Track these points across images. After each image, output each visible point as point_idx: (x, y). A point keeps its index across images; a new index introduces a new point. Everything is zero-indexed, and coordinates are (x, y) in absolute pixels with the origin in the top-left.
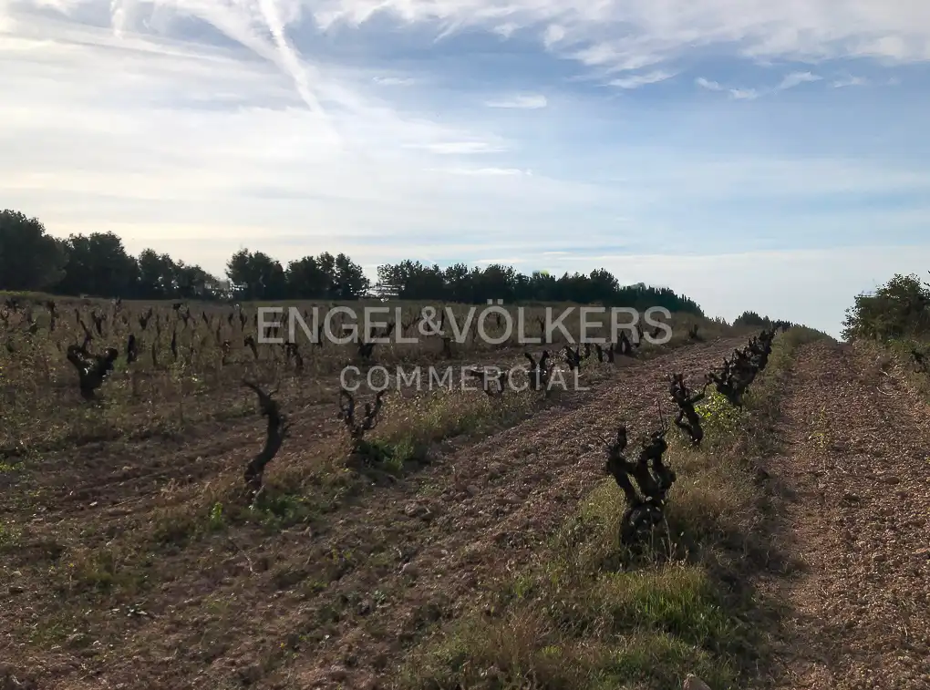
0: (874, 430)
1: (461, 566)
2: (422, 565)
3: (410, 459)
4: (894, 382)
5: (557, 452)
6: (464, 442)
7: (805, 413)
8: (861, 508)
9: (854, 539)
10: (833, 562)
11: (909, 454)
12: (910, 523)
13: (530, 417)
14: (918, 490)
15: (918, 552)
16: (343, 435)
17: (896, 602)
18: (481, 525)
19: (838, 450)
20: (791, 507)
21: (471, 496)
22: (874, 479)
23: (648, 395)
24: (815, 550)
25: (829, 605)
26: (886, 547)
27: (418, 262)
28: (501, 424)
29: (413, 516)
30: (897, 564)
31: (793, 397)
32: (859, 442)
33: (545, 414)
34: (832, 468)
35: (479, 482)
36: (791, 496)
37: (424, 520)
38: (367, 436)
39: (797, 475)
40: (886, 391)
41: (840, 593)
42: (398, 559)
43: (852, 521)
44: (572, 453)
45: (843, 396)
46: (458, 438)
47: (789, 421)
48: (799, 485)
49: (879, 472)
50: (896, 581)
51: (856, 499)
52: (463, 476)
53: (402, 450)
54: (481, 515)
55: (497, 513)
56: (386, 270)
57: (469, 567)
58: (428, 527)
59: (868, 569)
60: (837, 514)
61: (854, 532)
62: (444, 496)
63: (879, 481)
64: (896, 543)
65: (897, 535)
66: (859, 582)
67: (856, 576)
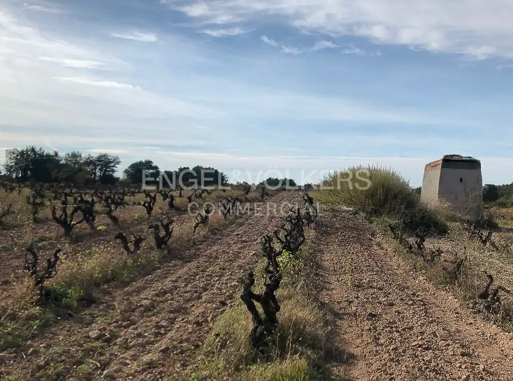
0: (375, 274)
1: (144, 370)
2: (116, 371)
3: (81, 300)
4: (379, 244)
5: (186, 292)
6: (116, 287)
7: (333, 264)
8: (378, 321)
9: (379, 339)
10: (370, 353)
11: (397, 288)
12: (406, 328)
13: (159, 268)
14: (406, 309)
15: (414, 344)
16: (29, 282)
17: (408, 372)
18: (148, 343)
19: (358, 286)
20: (339, 322)
21: (134, 324)
22: (381, 304)
23: (236, 252)
24: (358, 347)
25: (373, 377)
26: (396, 342)
27: (41, 149)
28: (140, 274)
29: (97, 339)
30: (404, 351)
31: (324, 253)
32: (369, 281)
33: (169, 266)
34: (357, 298)
35: (137, 314)
36: (337, 316)
37: (105, 341)
38: (46, 283)
39: (338, 302)
40: (376, 250)
41: (378, 369)
42: (97, 368)
43: (375, 328)
44: (196, 292)
45: (353, 253)
46: (112, 284)
47: (324, 269)
48: (340, 309)
49: (383, 300)
50: (405, 361)
51: (375, 316)
52: (125, 311)
53: (74, 293)
54: (146, 336)
55: (157, 334)
56: (14, 153)
57: (150, 370)
58: (110, 346)
59: (390, 355)
60: (367, 325)
61: (378, 335)
62: (114, 324)
63: (384, 304)
64: (401, 340)
65: (401, 335)
66: (387, 363)
67: (384, 359)
